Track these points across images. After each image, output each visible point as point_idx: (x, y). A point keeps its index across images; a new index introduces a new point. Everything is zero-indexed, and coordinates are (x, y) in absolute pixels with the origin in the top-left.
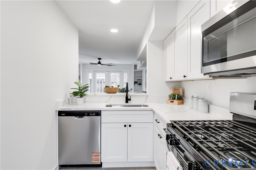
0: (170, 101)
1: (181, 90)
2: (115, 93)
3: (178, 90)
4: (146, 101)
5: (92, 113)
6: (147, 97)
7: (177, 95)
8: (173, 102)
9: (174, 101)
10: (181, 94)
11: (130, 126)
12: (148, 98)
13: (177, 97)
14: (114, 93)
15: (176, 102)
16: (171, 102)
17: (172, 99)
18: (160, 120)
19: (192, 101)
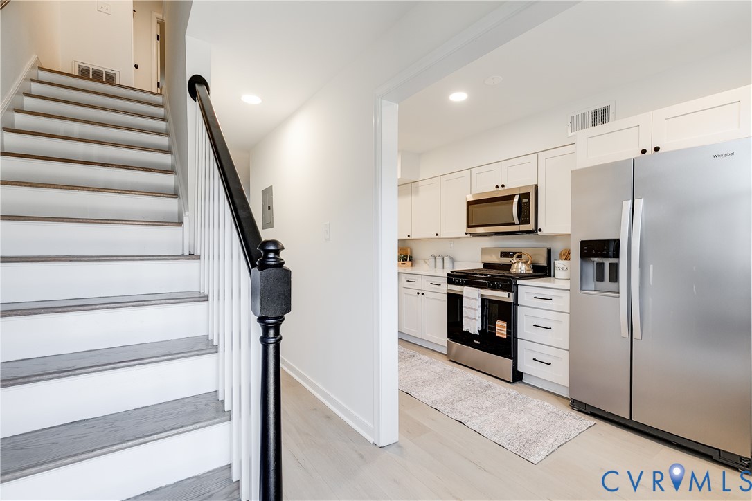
0: (401, 263)
3: (408, 249)
7: (408, 256)
9: (406, 263)
10: (411, 255)
13: (409, 258)
15: (408, 263)
17: (403, 261)
18: (418, 279)
19: (433, 260)
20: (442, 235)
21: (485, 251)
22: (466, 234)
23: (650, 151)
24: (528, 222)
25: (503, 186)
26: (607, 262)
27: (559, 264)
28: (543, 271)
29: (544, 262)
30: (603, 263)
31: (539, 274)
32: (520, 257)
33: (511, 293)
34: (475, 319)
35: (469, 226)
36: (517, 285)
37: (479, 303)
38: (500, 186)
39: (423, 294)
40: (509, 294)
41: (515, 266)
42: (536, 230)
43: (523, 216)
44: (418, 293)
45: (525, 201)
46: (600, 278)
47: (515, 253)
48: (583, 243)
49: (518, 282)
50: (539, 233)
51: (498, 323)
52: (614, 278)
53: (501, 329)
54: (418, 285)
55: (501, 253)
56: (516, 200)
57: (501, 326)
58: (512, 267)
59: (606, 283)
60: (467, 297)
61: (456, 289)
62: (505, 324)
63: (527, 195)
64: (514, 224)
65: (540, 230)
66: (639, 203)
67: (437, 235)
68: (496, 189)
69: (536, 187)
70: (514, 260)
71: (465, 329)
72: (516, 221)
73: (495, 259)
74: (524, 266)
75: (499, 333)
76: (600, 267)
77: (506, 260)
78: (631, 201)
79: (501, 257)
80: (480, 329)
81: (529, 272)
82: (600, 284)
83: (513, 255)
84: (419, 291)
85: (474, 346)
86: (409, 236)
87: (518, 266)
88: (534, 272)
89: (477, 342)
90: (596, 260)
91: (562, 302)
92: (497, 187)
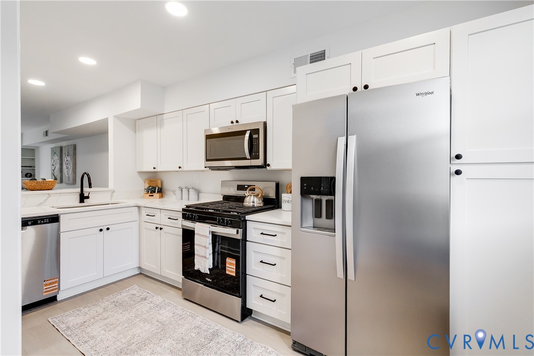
0: (148, 195)
1: (159, 182)
2: (51, 189)
3: (155, 181)
4: (112, 197)
5: (43, 219)
6: (113, 192)
7: (157, 188)
8: (153, 196)
9: (154, 194)
10: (160, 187)
11: (108, 229)
12: (114, 194)
13: (158, 189)
14: (48, 190)
15: (156, 195)
16: (150, 196)
17: (151, 193)
18: (157, 213)
19: (180, 191)
20: (184, 168)
21: (224, 183)
22: (206, 167)
23: (360, 88)
24: (258, 158)
25: (237, 122)
26: (324, 199)
27: (285, 197)
28: (272, 203)
29: (272, 195)
30: (321, 200)
31: (269, 206)
32: (253, 190)
33: (239, 230)
34: (205, 257)
35: (207, 160)
36: (246, 221)
37: (210, 240)
38: (235, 122)
39: (161, 229)
40: (238, 231)
41: (247, 199)
42: (265, 165)
43: (253, 151)
44: (157, 228)
45: (255, 136)
46: (318, 214)
47: (249, 186)
48: (303, 180)
49: (248, 217)
50: (268, 168)
51: (228, 260)
52: (331, 215)
53: (231, 267)
54: (156, 220)
55: (238, 186)
56: (247, 135)
57: (231, 264)
58: (245, 201)
59: (323, 221)
60: (198, 234)
61: (189, 224)
62: (234, 262)
63: (257, 131)
64: (245, 159)
65: (269, 165)
66: (353, 140)
67: (180, 168)
68: (231, 124)
69: (265, 124)
70: (247, 193)
71: (196, 268)
72: (248, 156)
73: (233, 191)
74: (256, 200)
75: (228, 270)
76: (318, 203)
77: (241, 193)
78: (345, 138)
79: (238, 190)
80: (211, 267)
81: (260, 205)
82: (318, 221)
83: (247, 188)
84: (158, 226)
85: (207, 284)
86: (154, 168)
87: (250, 199)
88: (265, 204)
89: (209, 280)
90: (315, 197)
91: (285, 238)
92: (232, 122)
